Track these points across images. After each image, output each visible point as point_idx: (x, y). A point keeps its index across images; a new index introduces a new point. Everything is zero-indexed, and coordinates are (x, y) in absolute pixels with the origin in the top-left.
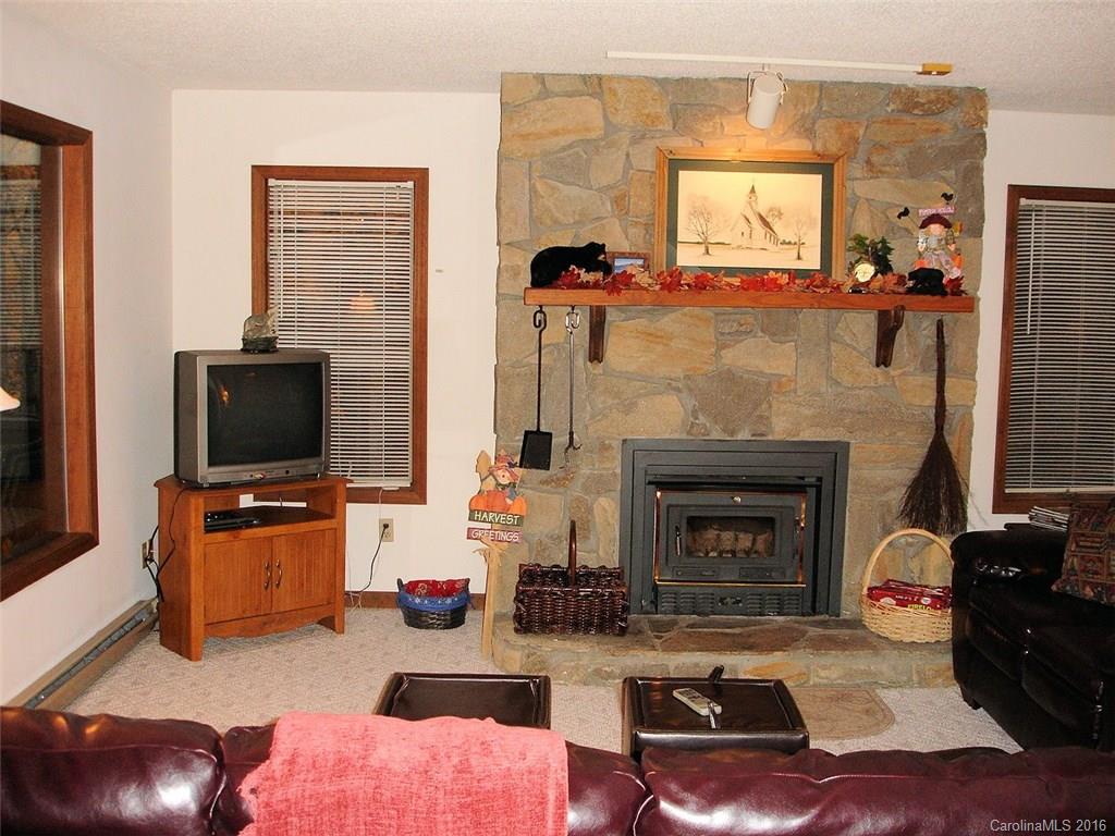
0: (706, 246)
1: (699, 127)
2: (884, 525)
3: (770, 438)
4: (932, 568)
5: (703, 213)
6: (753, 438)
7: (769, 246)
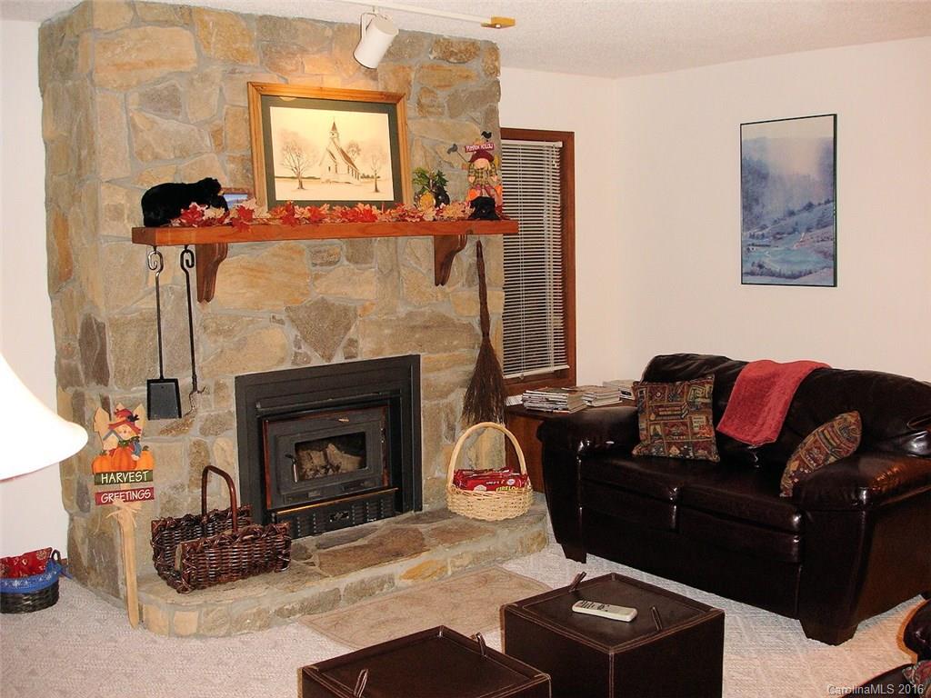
0: (299, 179)
1: (284, 64)
2: (449, 424)
3: (359, 359)
4: (484, 455)
5: (294, 148)
6: (346, 361)
7: (352, 179)
